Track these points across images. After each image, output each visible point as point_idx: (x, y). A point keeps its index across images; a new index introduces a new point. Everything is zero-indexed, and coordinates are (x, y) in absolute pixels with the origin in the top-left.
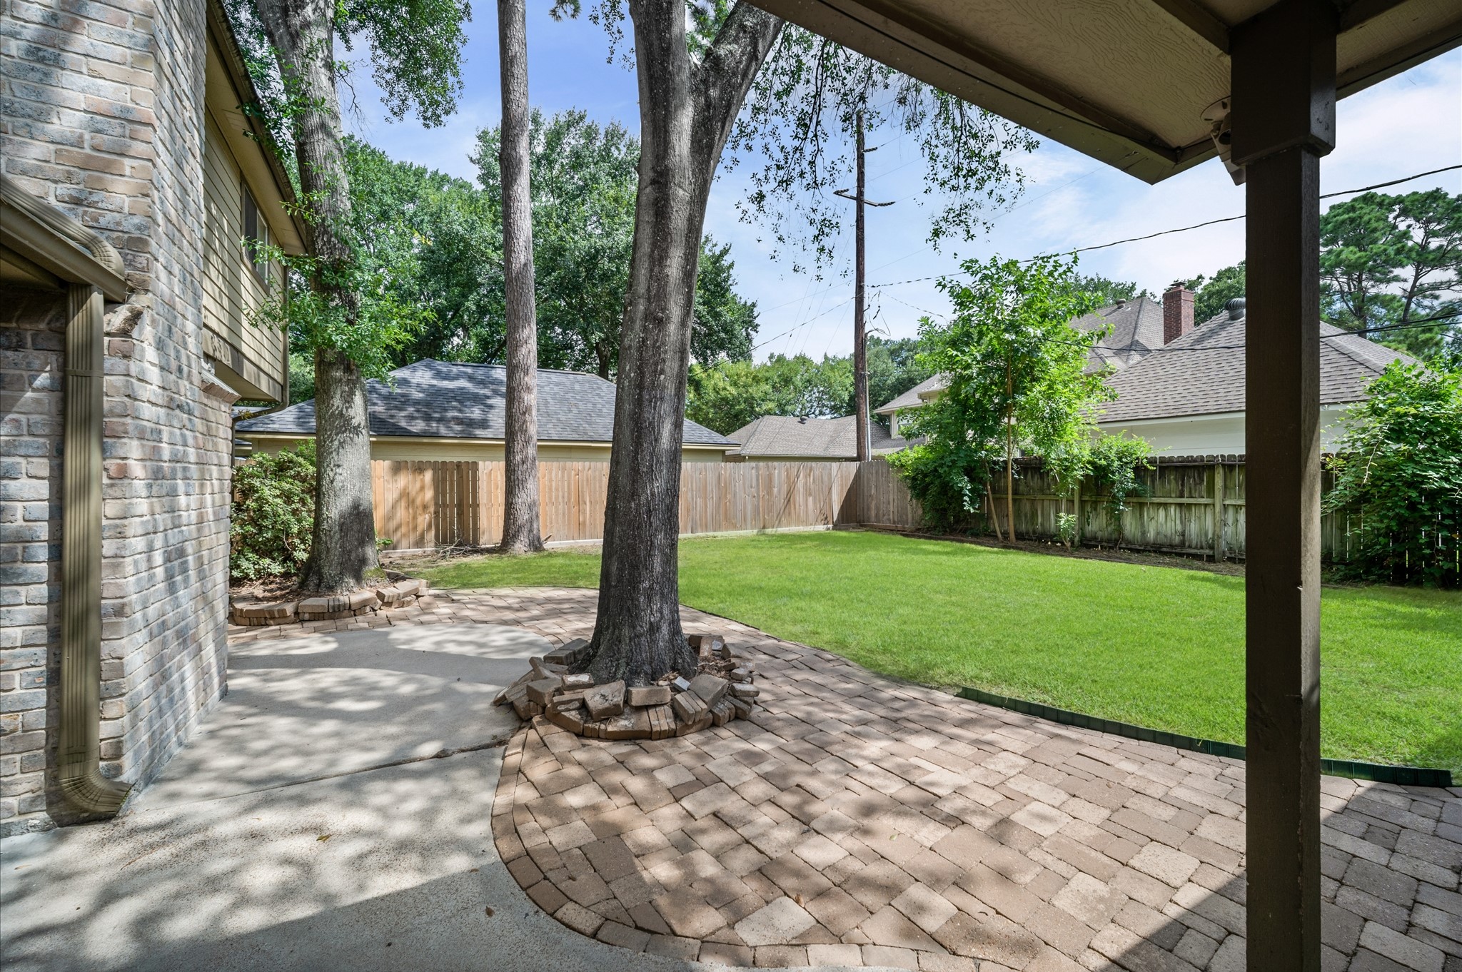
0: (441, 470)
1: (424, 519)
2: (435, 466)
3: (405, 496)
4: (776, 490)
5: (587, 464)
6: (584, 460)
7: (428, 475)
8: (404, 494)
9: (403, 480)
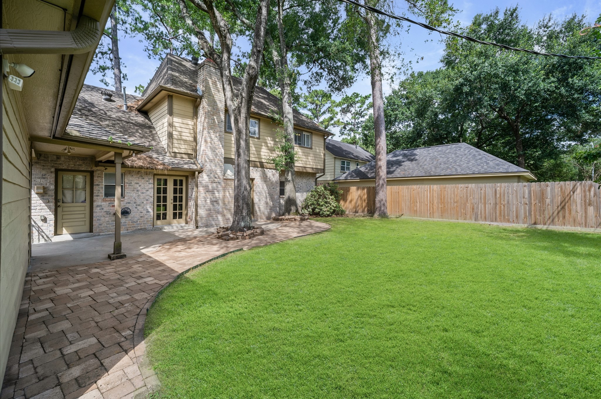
0: (369, 189)
1: (364, 204)
2: (367, 187)
3: (360, 197)
4: (548, 201)
5: (418, 186)
6: (417, 184)
7: (366, 190)
8: (360, 196)
9: (359, 192)
